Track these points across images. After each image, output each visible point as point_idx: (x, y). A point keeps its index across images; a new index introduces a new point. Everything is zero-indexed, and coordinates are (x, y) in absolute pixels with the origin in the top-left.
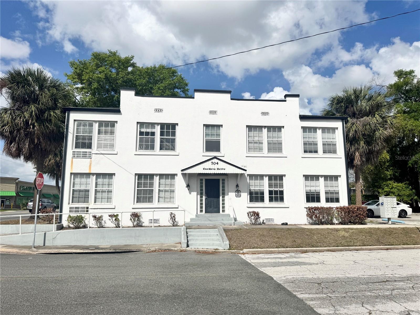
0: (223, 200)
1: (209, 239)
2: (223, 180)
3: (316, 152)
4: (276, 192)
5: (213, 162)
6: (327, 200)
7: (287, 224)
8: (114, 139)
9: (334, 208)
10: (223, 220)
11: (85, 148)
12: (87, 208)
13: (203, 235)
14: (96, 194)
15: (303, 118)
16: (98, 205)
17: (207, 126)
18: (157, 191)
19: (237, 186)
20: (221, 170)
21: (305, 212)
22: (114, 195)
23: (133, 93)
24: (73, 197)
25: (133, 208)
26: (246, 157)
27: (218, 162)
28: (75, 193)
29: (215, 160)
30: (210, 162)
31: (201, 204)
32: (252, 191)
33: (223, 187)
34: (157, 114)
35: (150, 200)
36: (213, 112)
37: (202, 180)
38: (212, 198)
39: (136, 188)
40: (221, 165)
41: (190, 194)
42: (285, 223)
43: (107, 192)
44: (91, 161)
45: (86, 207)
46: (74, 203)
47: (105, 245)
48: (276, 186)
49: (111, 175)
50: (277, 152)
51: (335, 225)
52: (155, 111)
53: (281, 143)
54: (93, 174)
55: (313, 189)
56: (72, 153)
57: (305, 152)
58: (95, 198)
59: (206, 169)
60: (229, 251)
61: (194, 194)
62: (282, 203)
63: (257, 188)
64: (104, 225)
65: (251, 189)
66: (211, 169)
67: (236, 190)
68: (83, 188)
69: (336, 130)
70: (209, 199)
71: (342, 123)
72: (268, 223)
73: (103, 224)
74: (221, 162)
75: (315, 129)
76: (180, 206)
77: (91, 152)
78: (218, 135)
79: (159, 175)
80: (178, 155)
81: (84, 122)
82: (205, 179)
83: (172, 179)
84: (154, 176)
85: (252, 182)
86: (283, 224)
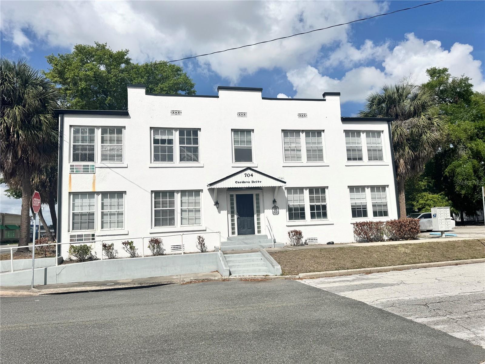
0: (258, 219)
1: (253, 265)
2: (257, 195)
3: (361, 159)
4: (318, 207)
5: (246, 174)
6: (375, 214)
8: (122, 149)
9: (385, 222)
10: (260, 242)
11: (86, 161)
12: (93, 235)
13: (245, 260)
14: (102, 218)
15: (345, 120)
16: (107, 231)
17: (235, 131)
18: (179, 211)
19: (274, 201)
20: (257, 182)
21: (352, 228)
22: (126, 218)
23: (143, 91)
24: (73, 223)
25: (151, 233)
26: (283, 167)
27: (252, 174)
28: (76, 217)
29: (249, 172)
30: (243, 173)
31: (233, 225)
32: (290, 207)
33: (258, 203)
34: (175, 117)
35: (171, 222)
36: (242, 114)
37: (232, 196)
38: (245, 217)
39: (154, 209)
40: (257, 176)
41: (220, 213)
42: (332, 242)
43: (117, 215)
44: (94, 177)
45: (91, 234)
46: (75, 230)
47: (124, 279)
48: (318, 200)
49: (120, 194)
50: (317, 161)
51: (386, 241)
52: (172, 113)
53: (322, 150)
54: (98, 193)
55: (358, 202)
56: (69, 167)
57: (349, 159)
58: (102, 223)
59: (239, 182)
60: (282, 276)
61: (224, 213)
62: (326, 219)
63: (296, 204)
64: (116, 255)
65: (290, 204)
66: (245, 182)
67: (273, 207)
68: (86, 210)
69: (381, 134)
70: (242, 218)
71: (387, 125)
72: (311, 244)
73: (114, 255)
74: (256, 174)
75: (358, 133)
76: (208, 228)
77: (94, 165)
78: (250, 142)
79: (180, 192)
80: (203, 167)
81: (82, 128)
82: (236, 195)
83: (197, 196)
84: (175, 193)
85: (291, 197)
86: (329, 243)
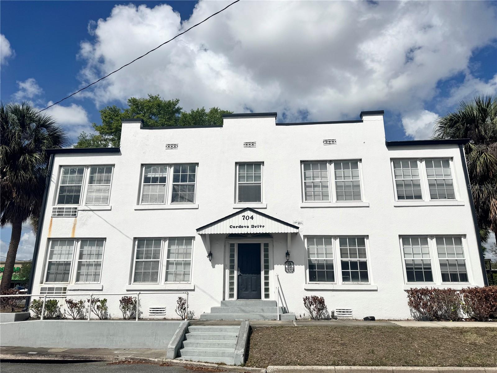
0: (267, 278)
2: (266, 245)
3: (419, 197)
4: (354, 265)
6: (445, 278)
7: (373, 319)
8: (109, 190)
9: (458, 290)
11: (71, 204)
12: (65, 289)
14: (79, 269)
15: (391, 145)
16: (82, 285)
17: (240, 165)
18: (165, 263)
19: (288, 254)
20: (258, 227)
21: (405, 299)
22: (105, 271)
23: (139, 125)
24: (48, 273)
25: (128, 291)
26: (302, 208)
27: (252, 216)
28: (52, 267)
29: (249, 213)
30: (241, 215)
31: (232, 284)
32: (313, 262)
33: (266, 256)
34: (170, 151)
35: (154, 278)
36: (250, 144)
37: (232, 245)
38: (249, 274)
39: (135, 260)
40: (259, 220)
41: (214, 267)
42: (370, 317)
43: (95, 266)
44: (76, 221)
45: (63, 287)
46: (49, 282)
48: (353, 254)
49: (101, 241)
50: (352, 200)
51: (463, 321)
52: (167, 147)
53: (359, 186)
54: (78, 239)
55: (418, 259)
56: (52, 210)
57: (400, 197)
58: (78, 274)
59: (234, 227)
60: (242, 368)
61: (220, 267)
62: (366, 283)
63: (322, 258)
64: (86, 315)
65: (311, 259)
66: (242, 227)
67: (286, 262)
68: (63, 259)
69: (450, 161)
70: (244, 275)
71: (459, 149)
72: (341, 318)
74: (258, 216)
75: (414, 161)
76: (197, 287)
77: (77, 208)
78: (258, 177)
79: (168, 239)
80: (198, 209)
81: (72, 168)
82: (239, 244)
83: (188, 245)
84: (162, 241)
85: (314, 248)
86: (366, 319)
